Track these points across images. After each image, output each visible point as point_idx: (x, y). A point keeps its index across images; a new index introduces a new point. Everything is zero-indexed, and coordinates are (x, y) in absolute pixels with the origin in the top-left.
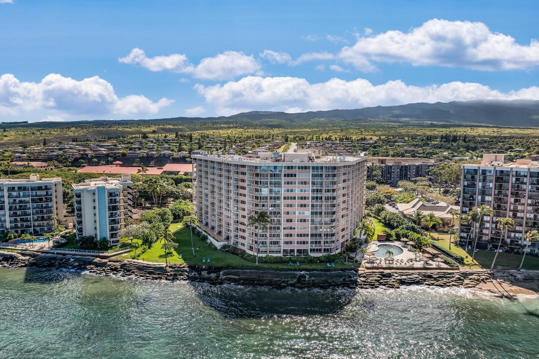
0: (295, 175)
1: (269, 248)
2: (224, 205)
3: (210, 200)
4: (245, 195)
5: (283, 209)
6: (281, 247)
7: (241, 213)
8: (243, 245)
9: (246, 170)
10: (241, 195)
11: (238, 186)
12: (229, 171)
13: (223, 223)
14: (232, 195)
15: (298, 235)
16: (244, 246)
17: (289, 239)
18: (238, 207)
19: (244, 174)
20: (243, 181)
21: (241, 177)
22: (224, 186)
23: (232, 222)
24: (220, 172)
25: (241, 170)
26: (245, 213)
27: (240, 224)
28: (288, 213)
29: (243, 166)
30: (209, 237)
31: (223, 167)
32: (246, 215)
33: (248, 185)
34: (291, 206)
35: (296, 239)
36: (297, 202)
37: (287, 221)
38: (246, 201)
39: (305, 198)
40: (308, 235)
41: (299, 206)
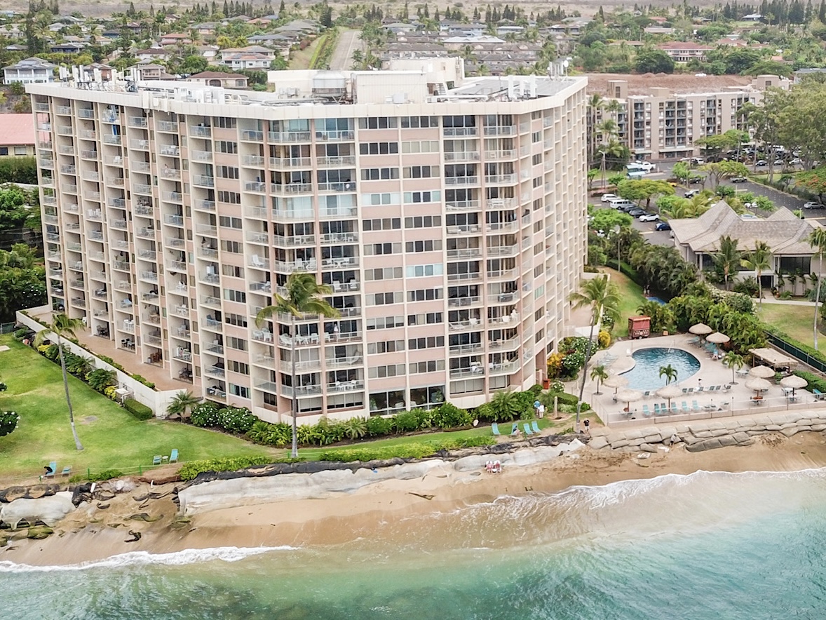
0: (394, 149)
1: (325, 394)
2: (166, 260)
3: (113, 244)
4: (237, 223)
5: (365, 262)
6: (362, 386)
7: (227, 283)
8: (242, 392)
9: (235, 135)
10: (225, 221)
11: (211, 192)
12: (175, 139)
13: (168, 324)
14: (194, 224)
15: (413, 344)
16: (244, 395)
17: (386, 359)
18: (215, 265)
19: (229, 147)
20: (230, 173)
21: (220, 159)
22: (162, 194)
23: (199, 316)
24: (143, 142)
25: (219, 135)
26: (245, 283)
27: (228, 321)
28: (378, 274)
29: (227, 122)
30: (121, 377)
31: (154, 124)
32: (248, 291)
33: (248, 187)
34: (388, 248)
35: (408, 357)
36: (405, 234)
37: (379, 299)
38: (245, 242)
39: (428, 221)
40: (440, 341)
41: (409, 247)
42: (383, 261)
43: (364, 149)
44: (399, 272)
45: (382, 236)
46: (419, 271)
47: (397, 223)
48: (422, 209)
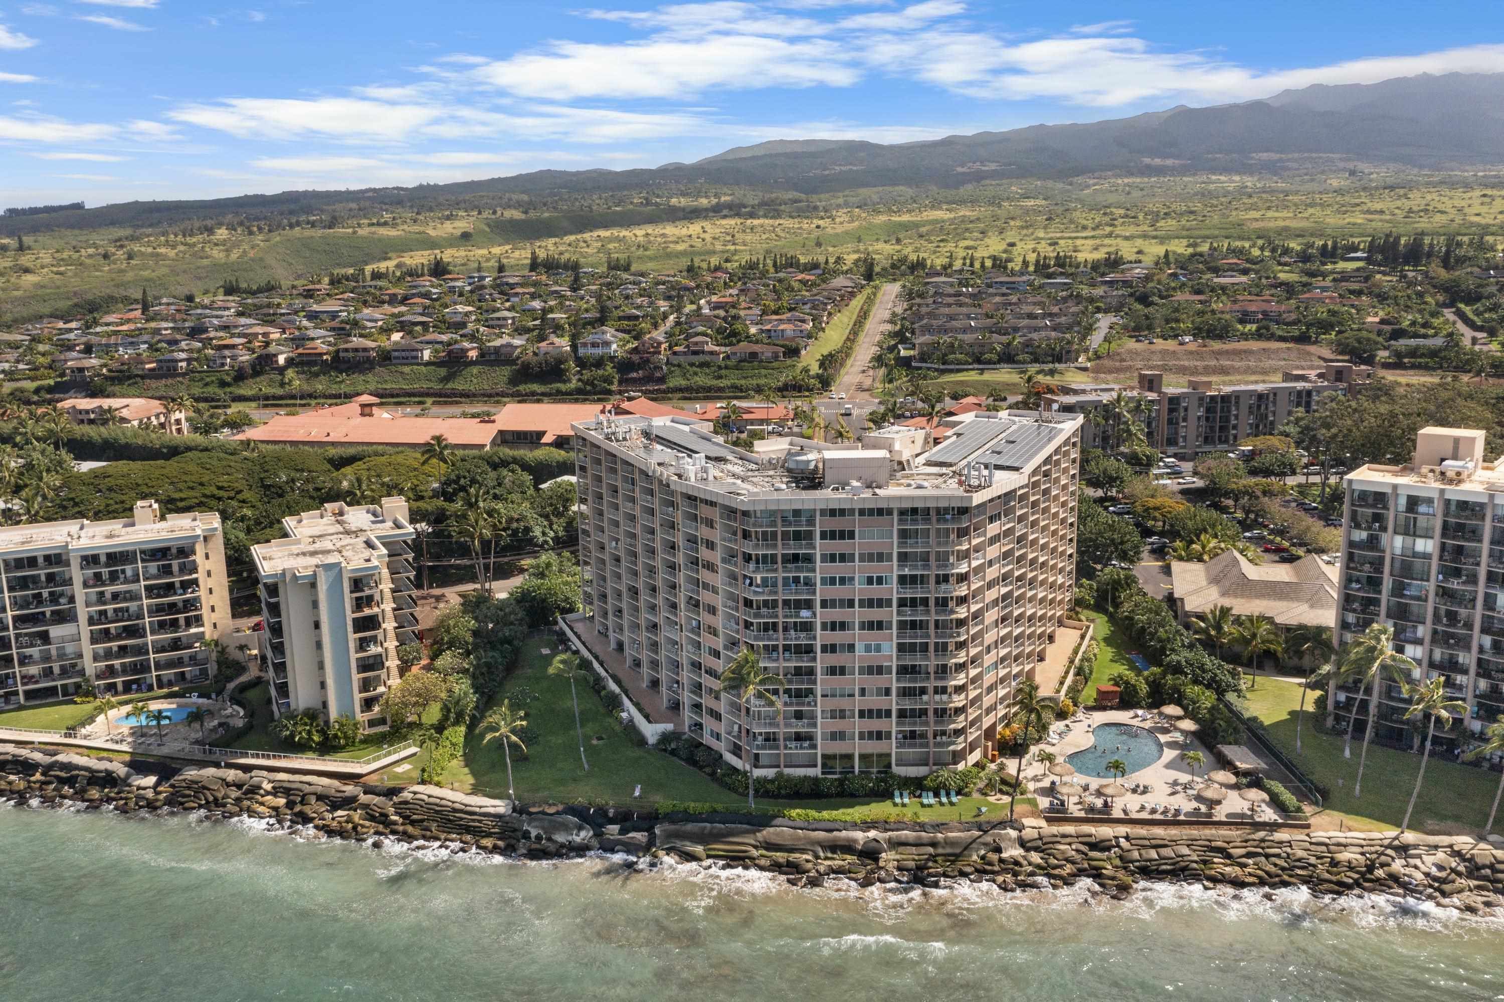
0: (851, 535)
1: (783, 752)
2: (663, 605)
3: (627, 576)
4: (715, 589)
5: (820, 636)
6: (815, 748)
7: (707, 640)
9: (716, 514)
10: (706, 586)
11: (697, 558)
12: (673, 505)
13: (663, 659)
14: (682, 580)
15: (862, 714)
16: (717, 737)
17: (838, 725)
18: (698, 622)
19: (710, 524)
20: (711, 545)
21: (704, 531)
22: (661, 547)
23: (684, 660)
24: (649, 498)
25: (704, 511)
26: (720, 643)
27: (706, 672)
28: (833, 648)
29: (710, 503)
30: (625, 701)
32: (722, 651)
33: (724, 560)
34: (843, 626)
35: (858, 725)
36: (858, 614)
37: (832, 671)
38: (720, 607)
39: (881, 603)
40: (888, 714)
41: (862, 626)
42: (838, 637)
43: (824, 536)
44: (851, 647)
45: (837, 614)
46: (868, 648)
47: (851, 604)
48: (876, 591)
